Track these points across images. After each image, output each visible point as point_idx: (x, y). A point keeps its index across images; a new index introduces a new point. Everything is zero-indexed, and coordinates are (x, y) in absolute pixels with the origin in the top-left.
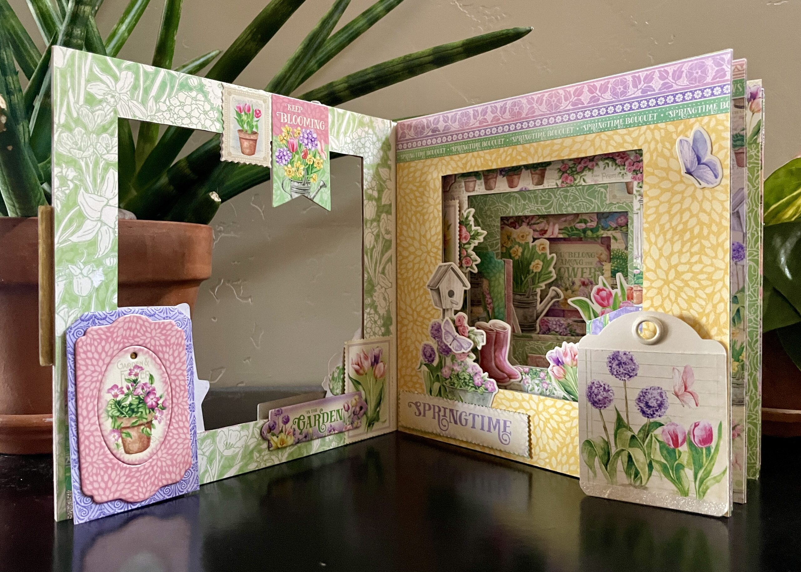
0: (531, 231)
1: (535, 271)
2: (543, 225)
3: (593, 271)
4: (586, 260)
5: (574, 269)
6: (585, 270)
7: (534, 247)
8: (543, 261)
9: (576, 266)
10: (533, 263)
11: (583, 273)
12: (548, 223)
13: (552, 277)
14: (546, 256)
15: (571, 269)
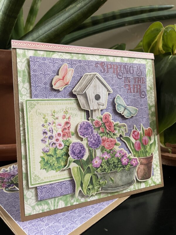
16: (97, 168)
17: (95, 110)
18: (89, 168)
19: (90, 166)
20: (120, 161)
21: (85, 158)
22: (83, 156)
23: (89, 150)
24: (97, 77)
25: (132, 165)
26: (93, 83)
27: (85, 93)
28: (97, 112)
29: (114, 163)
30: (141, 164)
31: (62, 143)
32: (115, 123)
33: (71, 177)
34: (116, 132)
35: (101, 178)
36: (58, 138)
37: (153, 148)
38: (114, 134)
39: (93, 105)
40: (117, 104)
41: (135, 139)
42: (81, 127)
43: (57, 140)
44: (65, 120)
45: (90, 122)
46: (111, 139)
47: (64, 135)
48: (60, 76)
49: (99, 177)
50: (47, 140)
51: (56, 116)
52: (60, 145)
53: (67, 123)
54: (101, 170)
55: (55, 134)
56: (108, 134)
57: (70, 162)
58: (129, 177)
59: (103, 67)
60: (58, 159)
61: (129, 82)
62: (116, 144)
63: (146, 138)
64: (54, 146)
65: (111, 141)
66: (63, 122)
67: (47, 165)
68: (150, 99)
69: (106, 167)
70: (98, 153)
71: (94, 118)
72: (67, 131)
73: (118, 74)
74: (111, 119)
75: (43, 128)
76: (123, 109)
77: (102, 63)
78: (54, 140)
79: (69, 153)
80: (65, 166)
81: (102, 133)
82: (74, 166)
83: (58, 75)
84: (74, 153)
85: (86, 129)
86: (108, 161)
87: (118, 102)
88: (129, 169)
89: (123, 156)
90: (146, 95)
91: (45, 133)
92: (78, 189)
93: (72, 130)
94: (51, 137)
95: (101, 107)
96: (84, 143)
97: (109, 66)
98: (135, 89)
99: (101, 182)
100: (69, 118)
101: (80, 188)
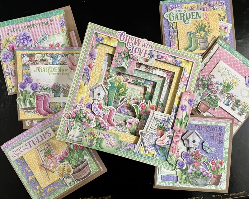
0: (123, 78)
1: (121, 92)
2: (128, 77)
3: (138, 95)
4: (136, 91)
5: (132, 93)
6: (135, 95)
7: (123, 84)
8: (125, 89)
9: (133, 93)
10: (121, 89)
11: (134, 95)
12: (129, 77)
13: (126, 95)
14: (126, 88)
15: (131, 93)
76: (207, 149)
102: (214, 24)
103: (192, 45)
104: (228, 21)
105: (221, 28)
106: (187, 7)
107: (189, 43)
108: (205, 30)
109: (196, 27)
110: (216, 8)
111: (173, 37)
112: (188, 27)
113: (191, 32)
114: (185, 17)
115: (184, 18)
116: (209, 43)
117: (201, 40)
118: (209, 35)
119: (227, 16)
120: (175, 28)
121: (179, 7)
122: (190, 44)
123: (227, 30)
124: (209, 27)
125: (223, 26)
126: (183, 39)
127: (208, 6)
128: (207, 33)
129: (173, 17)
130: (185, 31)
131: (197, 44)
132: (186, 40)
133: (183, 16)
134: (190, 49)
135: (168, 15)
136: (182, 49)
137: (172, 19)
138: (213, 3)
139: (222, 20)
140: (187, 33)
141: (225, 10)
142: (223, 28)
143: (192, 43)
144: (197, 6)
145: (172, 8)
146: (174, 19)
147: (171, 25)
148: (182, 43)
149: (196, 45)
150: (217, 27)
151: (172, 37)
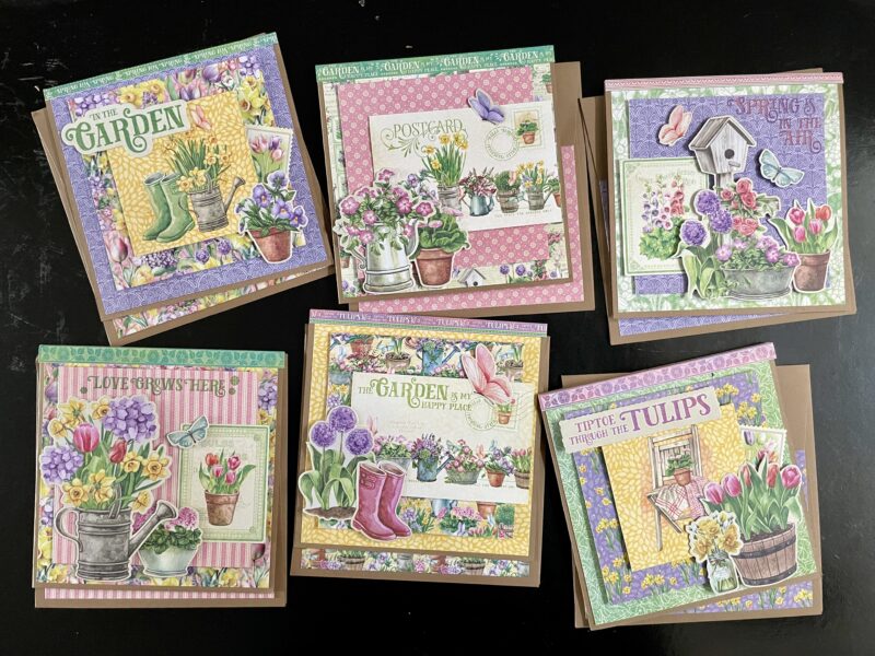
16: (724, 262)
17: (724, 175)
18: (710, 259)
19: (712, 257)
20: (763, 254)
21: (705, 245)
22: (701, 242)
23: (713, 235)
24: (730, 122)
25: (786, 264)
26: (723, 131)
27: (709, 148)
28: (727, 176)
29: (753, 256)
30: (805, 264)
31: (671, 222)
32: (758, 196)
33: (684, 270)
34: (760, 209)
35: (729, 277)
36: (665, 214)
37: (830, 239)
38: (755, 213)
39: (722, 165)
40: (763, 165)
41: (795, 222)
42: (700, 199)
43: (664, 217)
44: (676, 189)
45: (715, 192)
46: (751, 220)
47: (674, 211)
48: (671, 125)
49: (726, 275)
50: (650, 216)
51: (663, 183)
52: (668, 224)
53: (679, 193)
54: (729, 265)
55: (660, 208)
56: (745, 211)
57: (682, 249)
58: (778, 282)
59: (741, 105)
60: (664, 243)
61: (789, 126)
62: (757, 228)
63: (819, 222)
64: (659, 225)
65: (750, 223)
66: (673, 192)
67: (648, 249)
68: (832, 155)
69: (739, 262)
70: (727, 239)
71: (722, 186)
72: (678, 204)
73: (768, 115)
74: (751, 187)
75: (645, 200)
76: (774, 172)
77: (740, 100)
78: (659, 217)
79: (680, 236)
80: (674, 253)
81: (734, 209)
82: (687, 254)
83: (667, 122)
84: (688, 236)
85: (709, 202)
86: (742, 254)
87: (766, 160)
88: (780, 270)
89: (770, 248)
90: (822, 149)
91: (647, 206)
92: (692, 287)
93: (686, 203)
94: (655, 213)
95: (735, 170)
96: (705, 223)
97: (752, 103)
98: (801, 139)
99: (730, 283)
100: (682, 186)
101: (696, 287)
102: (231, 138)
103: (170, 219)
104: (278, 122)
105: (259, 147)
106: (132, 97)
107: (161, 215)
108: (205, 162)
109: (174, 158)
110: (230, 85)
111: (105, 200)
112: (146, 162)
113: (161, 176)
114: (131, 128)
115: (127, 134)
116: (226, 203)
117: (199, 196)
118: (222, 176)
119: (273, 103)
120: (104, 171)
121: (107, 101)
122: (163, 217)
123: (279, 151)
124: (217, 151)
125: (264, 142)
126: (137, 205)
127: (203, 82)
128: (214, 171)
129: (92, 136)
130: (139, 174)
131: (188, 213)
132: (148, 205)
133: (124, 129)
134: (167, 232)
135: (74, 133)
136: (141, 238)
137: (87, 143)
138: (217, 70)
139: (257, 122)
140: (148, 181)
141: (261, 87)
142: (264, 147)
143: (168, 211)
144: (168, 87)
145: (84, 106)
146: (96, 143)
147: (90, 164)
148: (137, 217)
149: (185, 215)
150: (243, 147)
151: (101, 201)
